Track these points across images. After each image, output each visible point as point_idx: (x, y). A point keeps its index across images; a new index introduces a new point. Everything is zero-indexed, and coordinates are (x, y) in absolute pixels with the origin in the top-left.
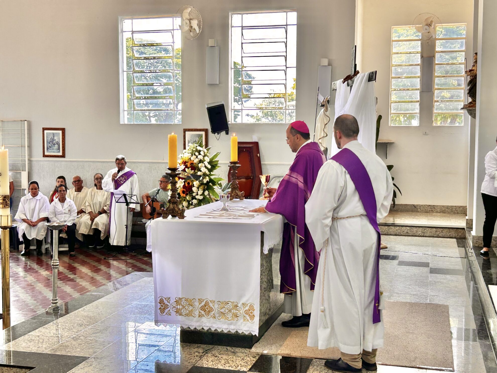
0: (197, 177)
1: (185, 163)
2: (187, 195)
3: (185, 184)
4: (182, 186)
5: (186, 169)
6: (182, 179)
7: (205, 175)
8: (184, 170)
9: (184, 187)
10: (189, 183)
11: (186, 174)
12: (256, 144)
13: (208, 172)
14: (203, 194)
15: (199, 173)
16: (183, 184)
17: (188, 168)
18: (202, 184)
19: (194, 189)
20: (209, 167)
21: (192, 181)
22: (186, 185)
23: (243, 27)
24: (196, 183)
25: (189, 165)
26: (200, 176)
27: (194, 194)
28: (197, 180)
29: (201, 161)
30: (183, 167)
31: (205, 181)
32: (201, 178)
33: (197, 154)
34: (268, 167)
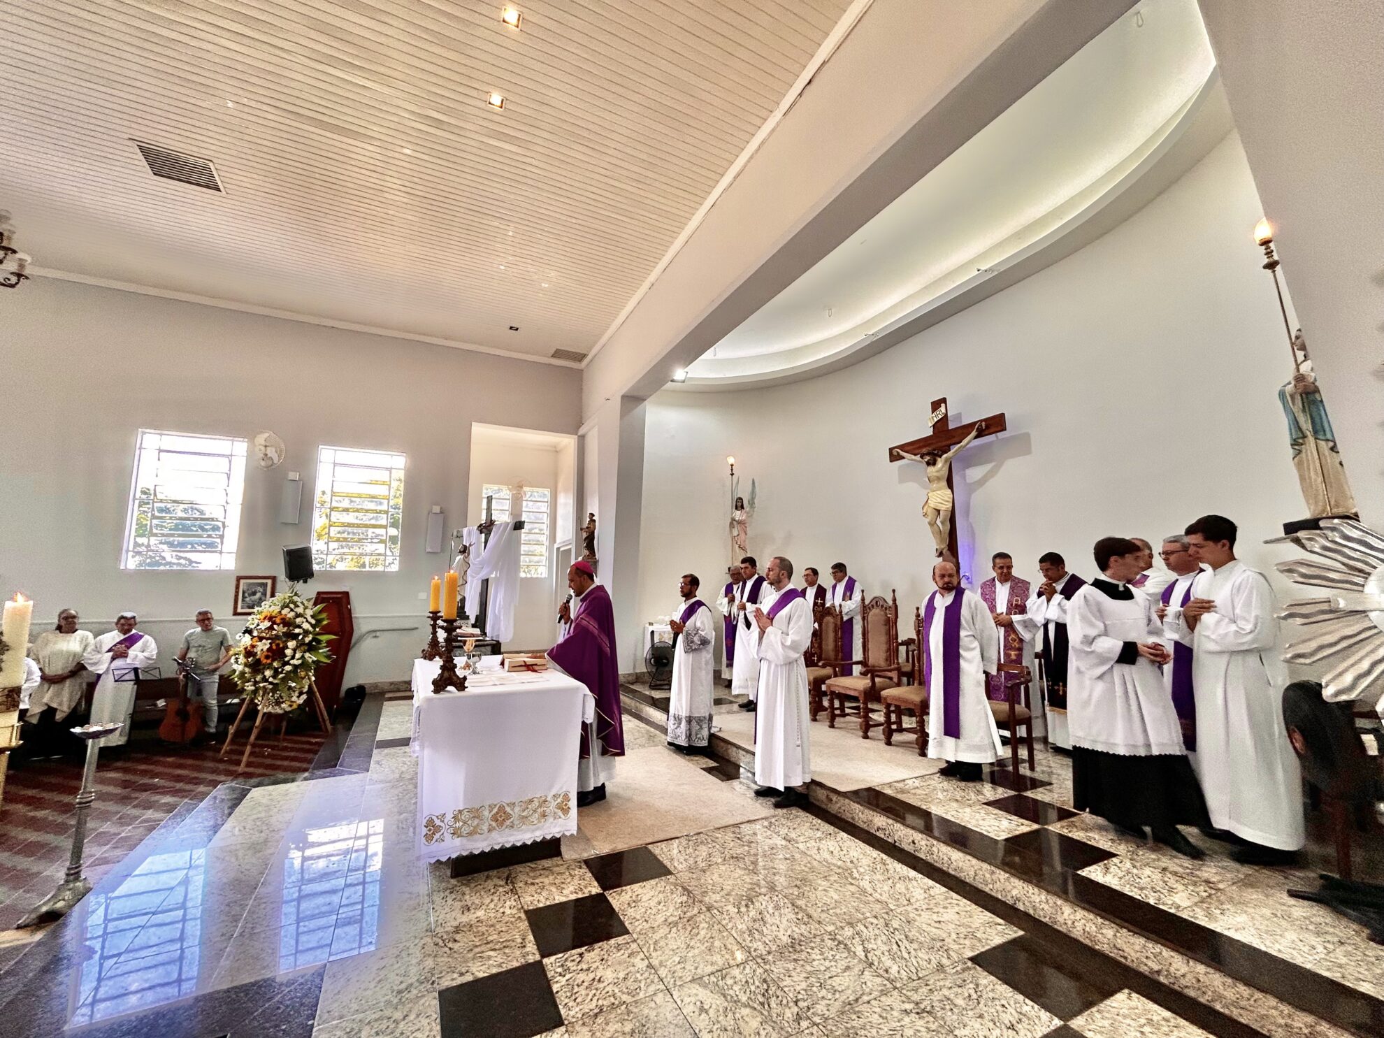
0: (295, 637)
1: (271, 618)
2: (273, 660)
3: (271, 647)
4: (265, 649)
5: (275, 627)
6: (267, 639)
7: (306, 632)
8: (271, 628)
9: (268, 650)
10: (278, 645)
11: (274, 632)
12: (346, 594)
13: (311, 629)
14: (303, 656)
15: (297, 631)
16: (268, 646)
17: (278, 625)
18: (301, 644)
19: (288, 652)
20: (313, 622)
21: (285, 642)
22: (274, 647)
23: (335, 464)
24: (292, 644)
25: (278, 620)
26: (299, 634)
27: (286, 659)
28: (293, 639)
29: (298, 616)
30: (268, 624)
31: (307, 640)
32: (300, 637)
33: (292, 606)
34: (360, 620)
